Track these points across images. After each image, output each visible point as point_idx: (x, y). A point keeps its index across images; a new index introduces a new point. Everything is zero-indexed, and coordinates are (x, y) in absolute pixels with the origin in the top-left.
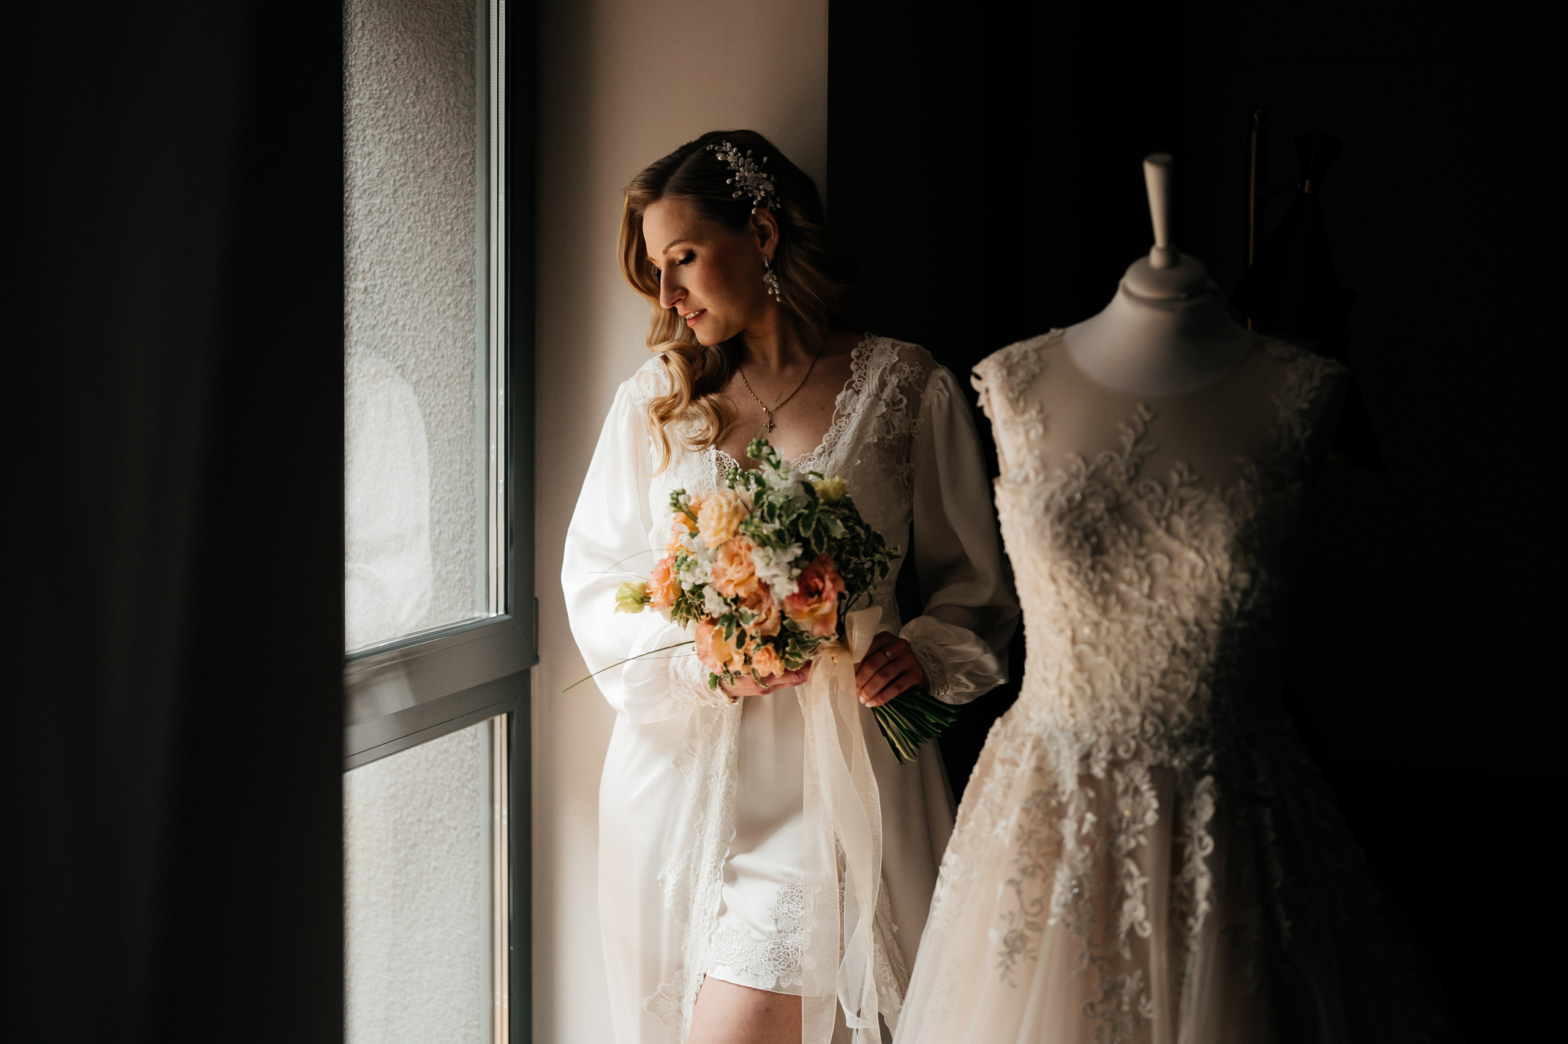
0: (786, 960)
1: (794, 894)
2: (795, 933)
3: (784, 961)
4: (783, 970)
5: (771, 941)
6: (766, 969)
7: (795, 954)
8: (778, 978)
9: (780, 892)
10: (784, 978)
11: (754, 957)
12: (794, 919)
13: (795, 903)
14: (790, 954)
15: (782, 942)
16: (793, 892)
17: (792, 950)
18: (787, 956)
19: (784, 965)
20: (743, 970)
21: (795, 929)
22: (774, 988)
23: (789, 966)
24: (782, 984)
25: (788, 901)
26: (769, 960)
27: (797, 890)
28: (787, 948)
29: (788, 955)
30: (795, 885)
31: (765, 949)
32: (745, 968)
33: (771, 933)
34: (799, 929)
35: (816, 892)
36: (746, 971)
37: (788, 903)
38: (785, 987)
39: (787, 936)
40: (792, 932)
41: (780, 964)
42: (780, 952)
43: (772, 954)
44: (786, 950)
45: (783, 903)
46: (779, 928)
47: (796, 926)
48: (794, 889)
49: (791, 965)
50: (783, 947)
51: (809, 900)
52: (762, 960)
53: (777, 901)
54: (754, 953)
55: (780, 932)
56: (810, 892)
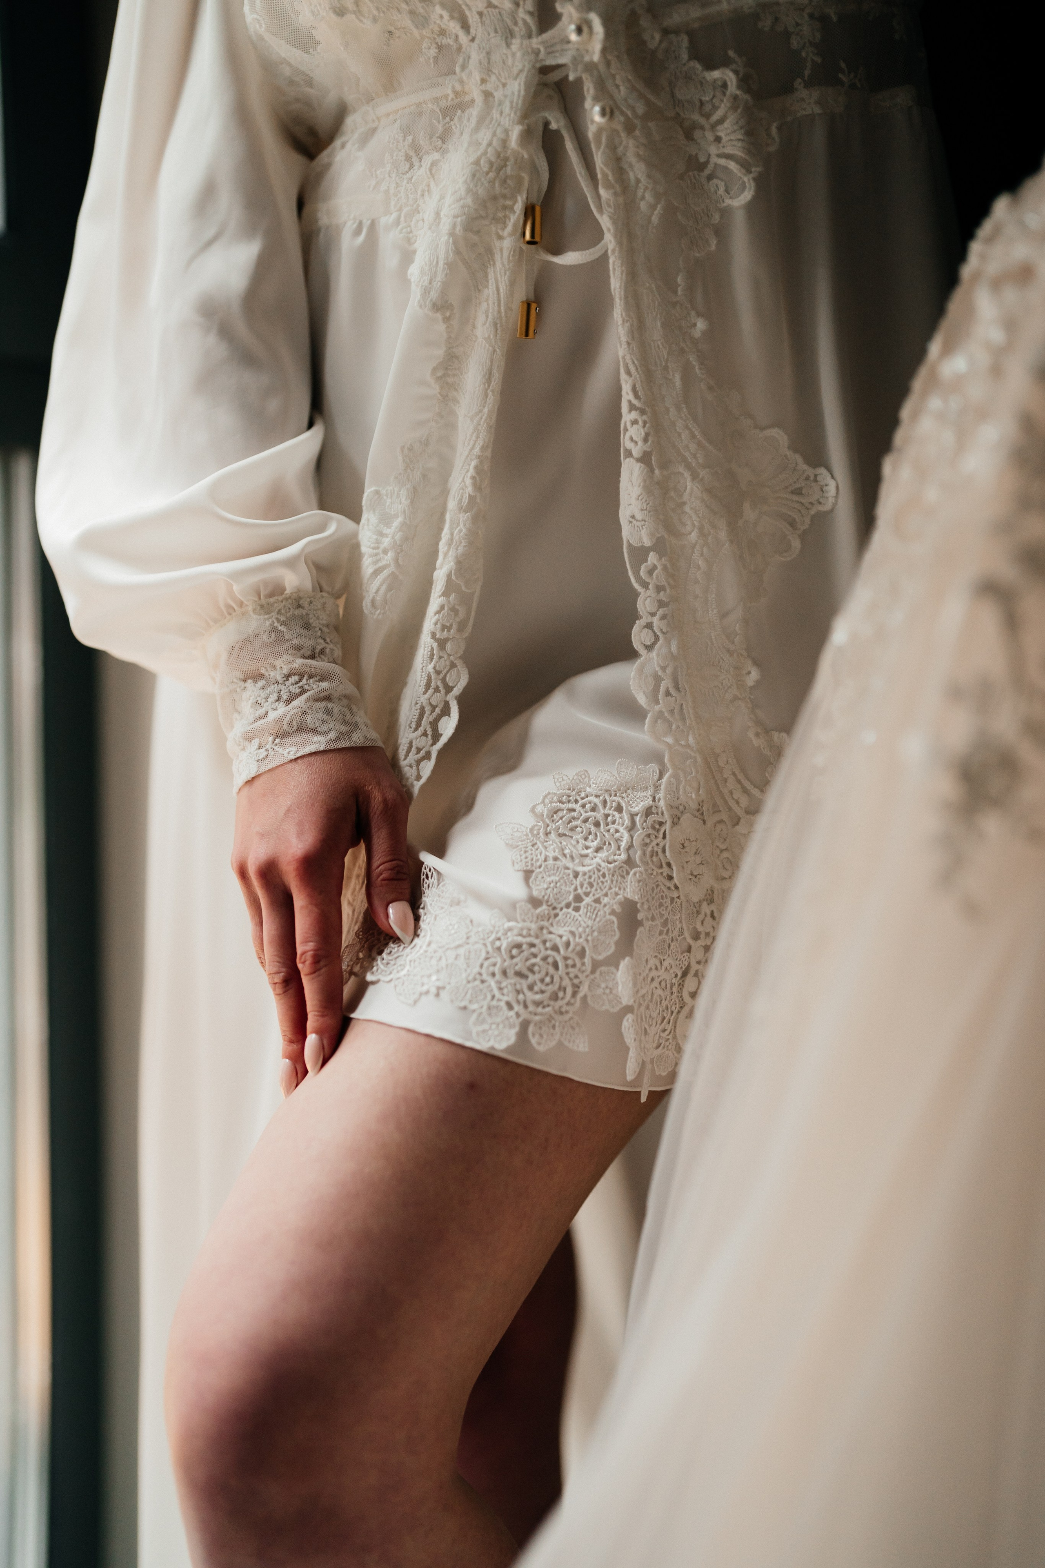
0: (548, 979)
1: (575, 814)
2: (577, 909)
3: (542, 981)
4: (537, 1004)
5: (512, 924)
6: (493, 997)
7: (574, 966)
8: (525, 1025)
9: (539, 809)
10: (539, 1025)
11: (461, 962)
12: (576, 875)
13: (579, 837)
14: (561, 965)
15: (542, 928)
16: (574, 810)
17: (569, 954)
18: (551, 970)
19: (542, 992)
20: (427, 992)
21: (578, 899)
22: (508, 1050)
23: (555, 997)
24: (534, 1041)
25: (560, 831)
26: (504, 973)
27: (583, 806)
28: (555, 948)
29: (556, 966)
30: (578, 793)
31: (493, 943)
32: (433, 990)
33: (514, 905)
34: (588, 900)
35: (636, 809)
36: (437, 995)
37: (560, 835)
38: (541, 1049)
39: (556, 915)
40: (568, 906)
41: (531, 988)
42: (535, 956)
43: (512, 957)
44: (549, 952)
45: (547, 834)
46: (535, 893)
47: (579, 891)
48: (576, 801)
49: (561, 994)
50: (544, 942)
51: (617, 831)
52: (483, 971)
53: (531, 830)
54: (461, 951)
55: (535, 902)
56: (619, 809)
